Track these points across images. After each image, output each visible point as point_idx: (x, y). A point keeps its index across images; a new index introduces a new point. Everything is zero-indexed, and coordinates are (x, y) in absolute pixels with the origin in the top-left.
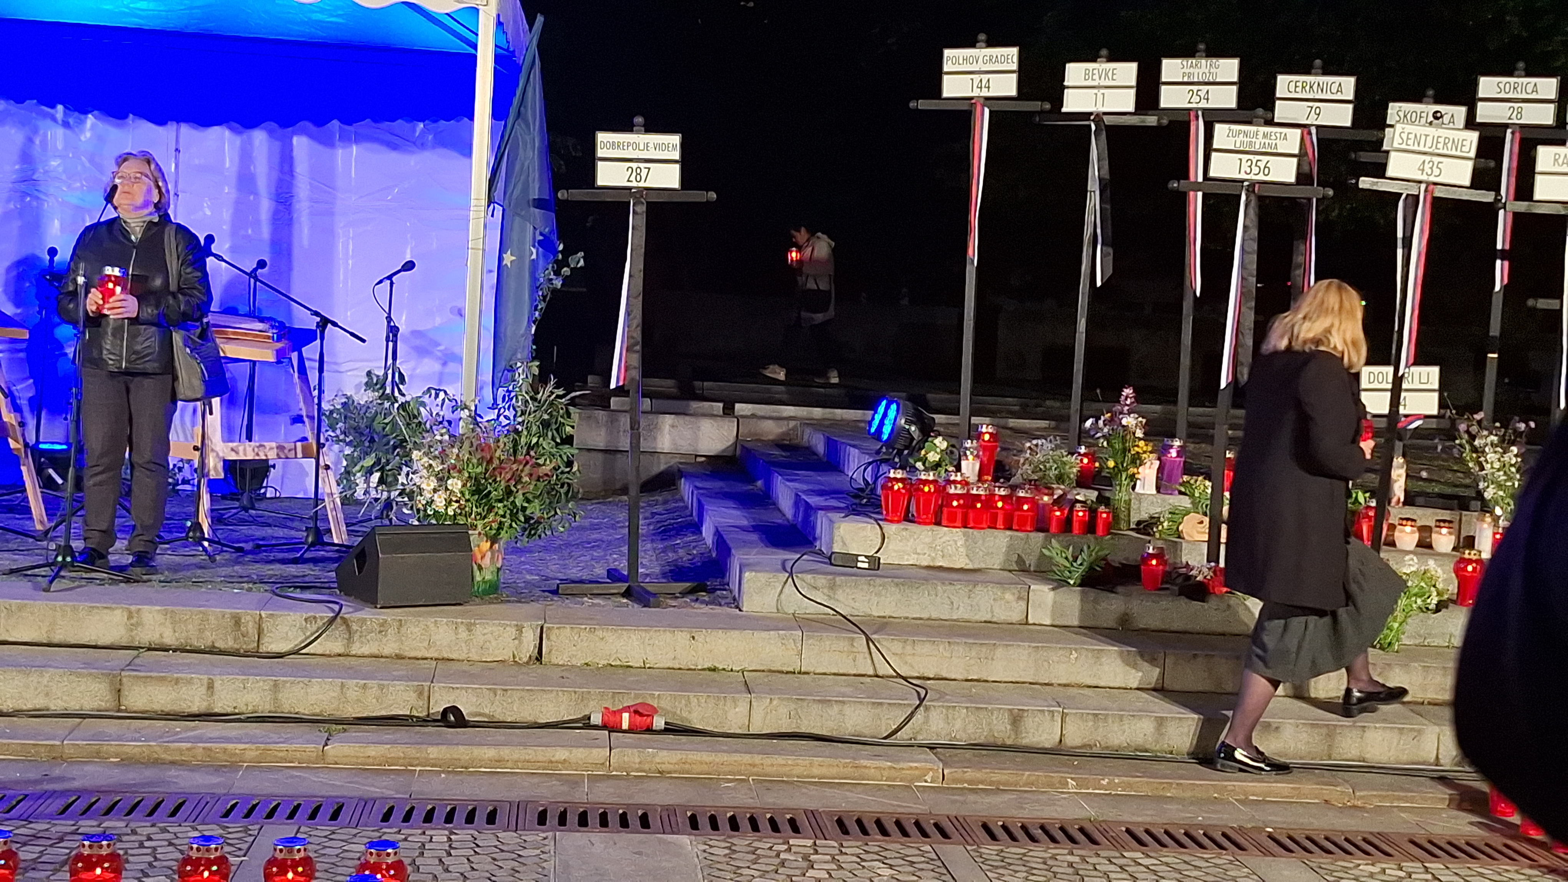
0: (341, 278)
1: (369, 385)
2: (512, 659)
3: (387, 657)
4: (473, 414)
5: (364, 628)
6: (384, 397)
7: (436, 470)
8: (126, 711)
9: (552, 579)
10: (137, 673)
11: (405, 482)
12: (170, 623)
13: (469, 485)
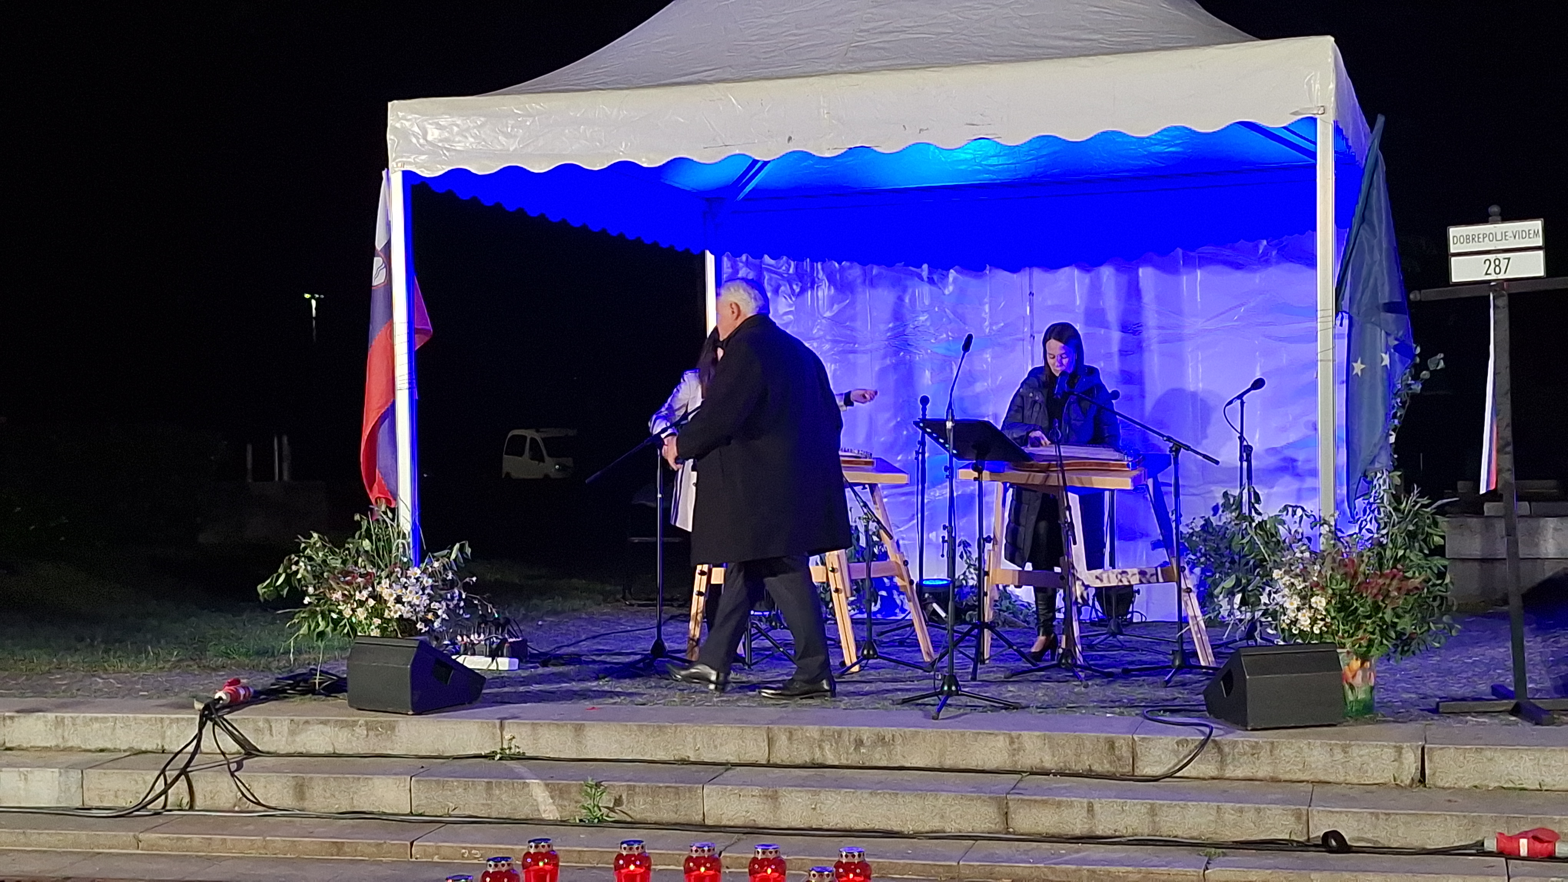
1: (1226, 506)
2: (1392, 782)
3: (1261, 780)
4: (1333, 529)
5: (1236, 750)
6: (1241, 517)
7: (1299, 588)
8: (1014, 833)
9: (1431, 697)
10: (1021, 796)
11: (1268, 602)
12: (1050, 748)
13: (1333, 602)
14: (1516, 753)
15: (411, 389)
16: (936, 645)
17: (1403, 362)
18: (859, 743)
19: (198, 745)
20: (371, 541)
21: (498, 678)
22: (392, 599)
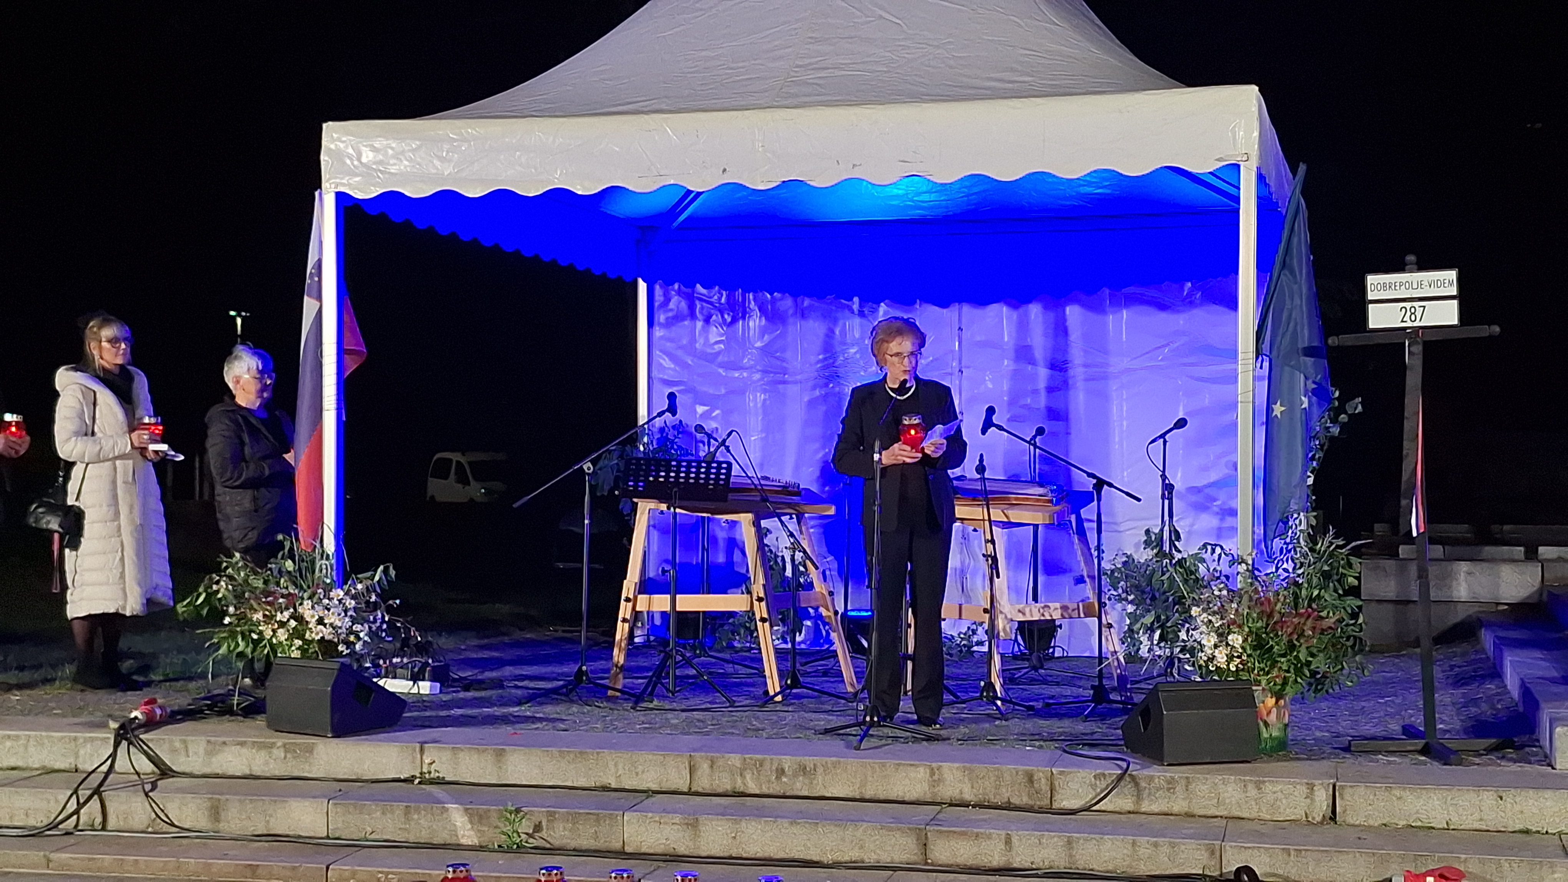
0: (1117, 439)
1: (1147, 543)
2: (1304, 819)
3: (1176, 815)
4: (1250, 568)
5: (1153, 785)
6: (1161, 554)
7: (1216, 625)
8: (932, 864)
9: (1343, 736)
10: (940, 828)
11: (1186, 638)
12: (970, 780)
13: (1250, 639)
14: (1424, 792)
15: (339, 410)
16: (859, 675)
17: (1320, 405)
18: (781, 772)
19: (112, 766)
20: (294, 562)
21: (418, 702)
22: (314, 620)
